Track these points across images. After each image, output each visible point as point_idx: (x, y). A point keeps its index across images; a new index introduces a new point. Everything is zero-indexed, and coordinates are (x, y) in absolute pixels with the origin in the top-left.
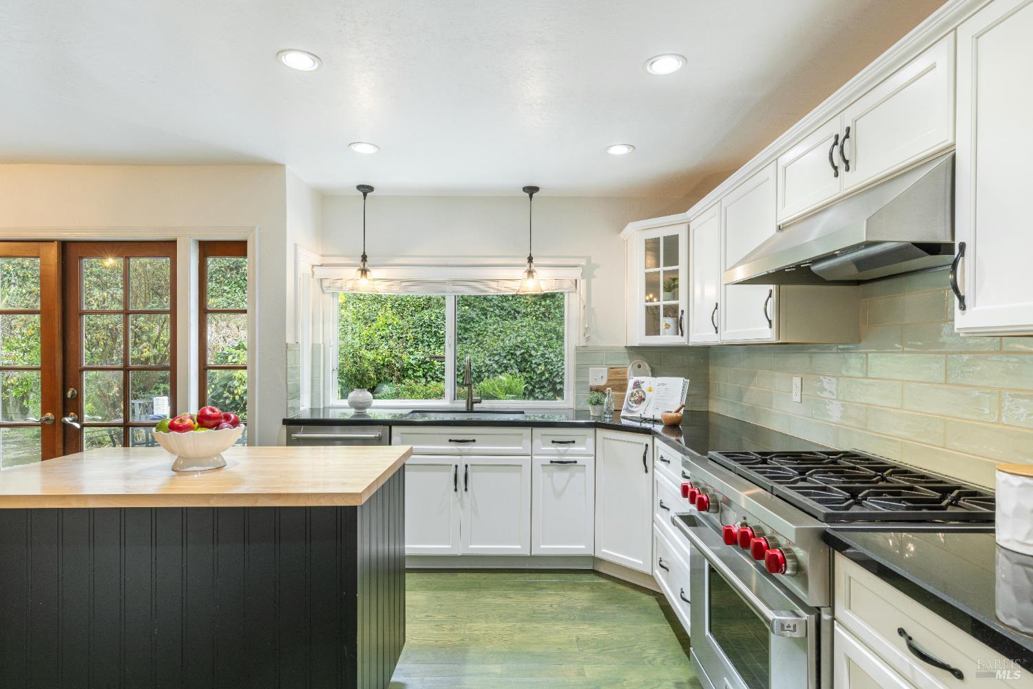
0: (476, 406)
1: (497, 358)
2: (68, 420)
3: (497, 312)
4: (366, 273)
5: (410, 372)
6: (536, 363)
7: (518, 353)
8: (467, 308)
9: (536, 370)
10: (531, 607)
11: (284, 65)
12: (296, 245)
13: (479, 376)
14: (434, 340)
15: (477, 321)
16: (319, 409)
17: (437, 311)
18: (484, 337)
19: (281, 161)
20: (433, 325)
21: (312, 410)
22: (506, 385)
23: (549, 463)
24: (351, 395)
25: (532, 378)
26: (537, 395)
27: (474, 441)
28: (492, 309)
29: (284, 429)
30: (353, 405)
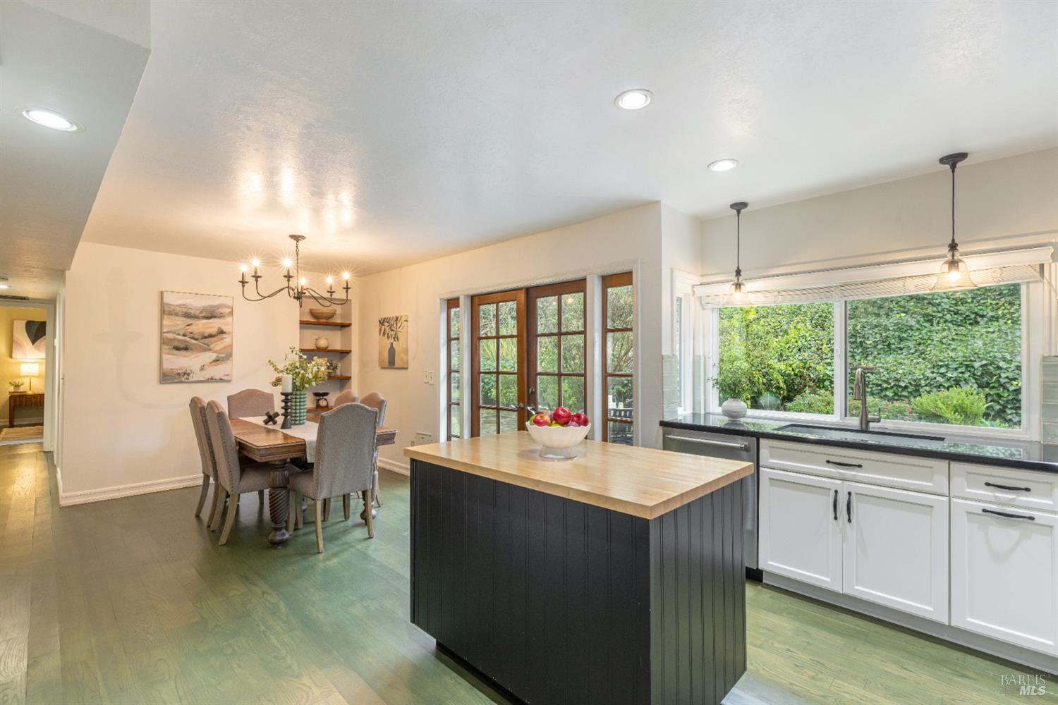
0: (872, 425)
1: (943, 370)
2: (529, 408)
3: (948, 317)
4: (740, 287)
5: (827, 383)
6: (1007, 377)
7: (977, 365)
8: (903, 315)
9: (1008, 386)
10: (940, 697)
11: (621, 108)
12: (672, 270)
13: (918, 390)
14: (860, 350)
15: (918, 329)
16: (700, 415)
17: (864, 320)
18: (927, 346)
19: (657, 199)
20: (858, 335)
21: (694, 415)
22: (955, 402)
23: (981, 512)
24: (725, 403)
25: (1000, 396)
26: (1010, 417)
27: (860, 466)
28: (940, 315)
29: (660, 430)
30: (727, 413)
